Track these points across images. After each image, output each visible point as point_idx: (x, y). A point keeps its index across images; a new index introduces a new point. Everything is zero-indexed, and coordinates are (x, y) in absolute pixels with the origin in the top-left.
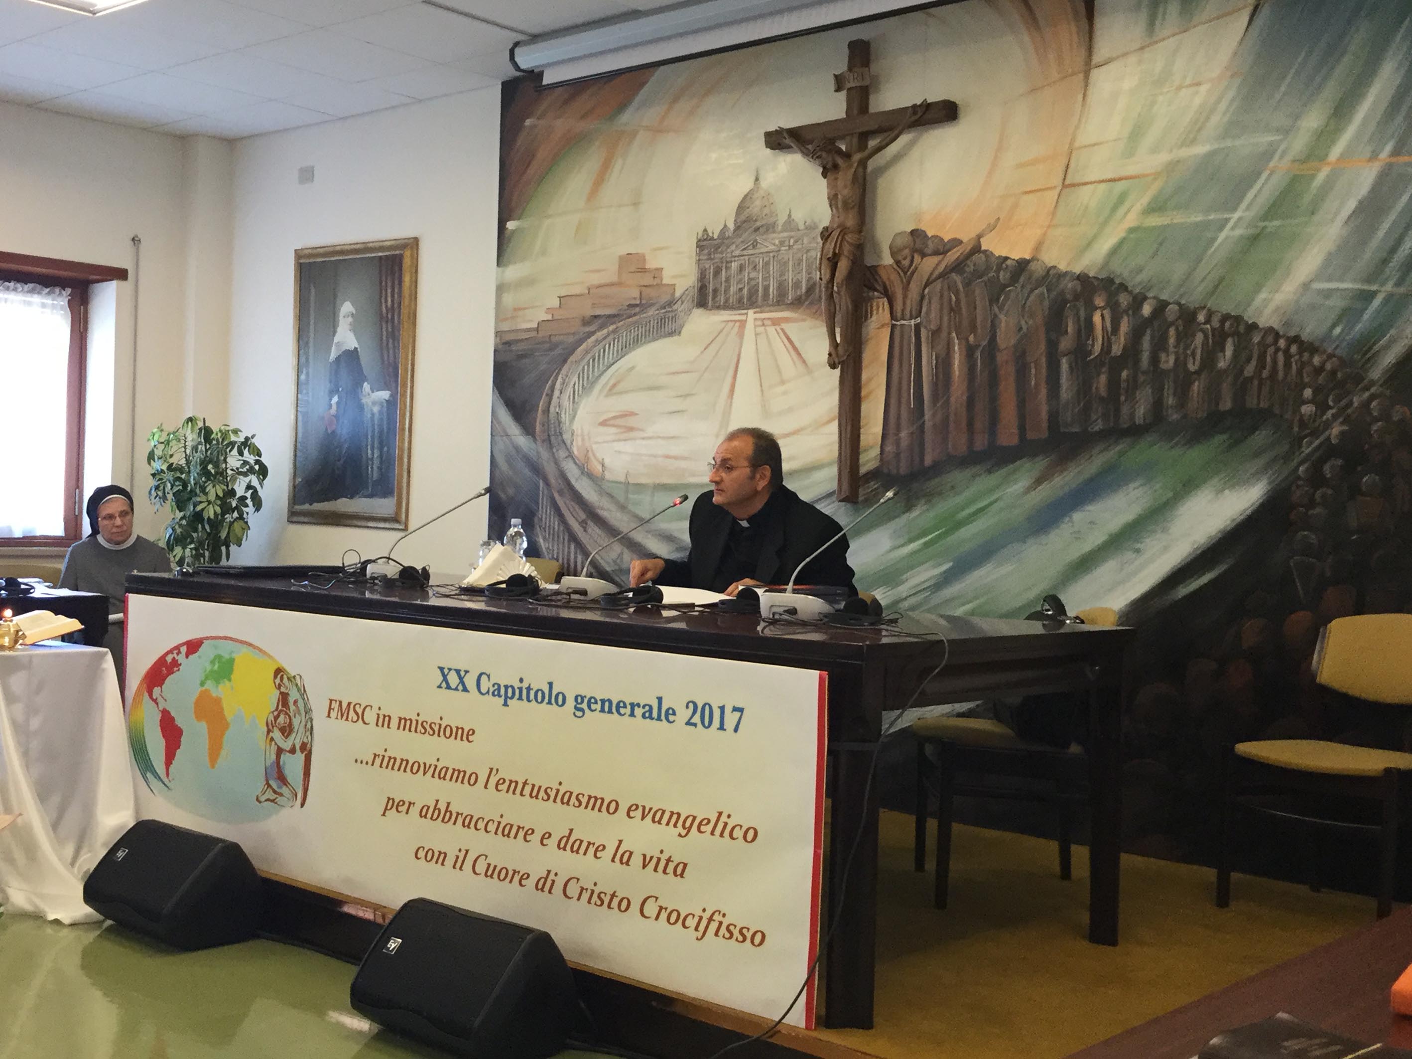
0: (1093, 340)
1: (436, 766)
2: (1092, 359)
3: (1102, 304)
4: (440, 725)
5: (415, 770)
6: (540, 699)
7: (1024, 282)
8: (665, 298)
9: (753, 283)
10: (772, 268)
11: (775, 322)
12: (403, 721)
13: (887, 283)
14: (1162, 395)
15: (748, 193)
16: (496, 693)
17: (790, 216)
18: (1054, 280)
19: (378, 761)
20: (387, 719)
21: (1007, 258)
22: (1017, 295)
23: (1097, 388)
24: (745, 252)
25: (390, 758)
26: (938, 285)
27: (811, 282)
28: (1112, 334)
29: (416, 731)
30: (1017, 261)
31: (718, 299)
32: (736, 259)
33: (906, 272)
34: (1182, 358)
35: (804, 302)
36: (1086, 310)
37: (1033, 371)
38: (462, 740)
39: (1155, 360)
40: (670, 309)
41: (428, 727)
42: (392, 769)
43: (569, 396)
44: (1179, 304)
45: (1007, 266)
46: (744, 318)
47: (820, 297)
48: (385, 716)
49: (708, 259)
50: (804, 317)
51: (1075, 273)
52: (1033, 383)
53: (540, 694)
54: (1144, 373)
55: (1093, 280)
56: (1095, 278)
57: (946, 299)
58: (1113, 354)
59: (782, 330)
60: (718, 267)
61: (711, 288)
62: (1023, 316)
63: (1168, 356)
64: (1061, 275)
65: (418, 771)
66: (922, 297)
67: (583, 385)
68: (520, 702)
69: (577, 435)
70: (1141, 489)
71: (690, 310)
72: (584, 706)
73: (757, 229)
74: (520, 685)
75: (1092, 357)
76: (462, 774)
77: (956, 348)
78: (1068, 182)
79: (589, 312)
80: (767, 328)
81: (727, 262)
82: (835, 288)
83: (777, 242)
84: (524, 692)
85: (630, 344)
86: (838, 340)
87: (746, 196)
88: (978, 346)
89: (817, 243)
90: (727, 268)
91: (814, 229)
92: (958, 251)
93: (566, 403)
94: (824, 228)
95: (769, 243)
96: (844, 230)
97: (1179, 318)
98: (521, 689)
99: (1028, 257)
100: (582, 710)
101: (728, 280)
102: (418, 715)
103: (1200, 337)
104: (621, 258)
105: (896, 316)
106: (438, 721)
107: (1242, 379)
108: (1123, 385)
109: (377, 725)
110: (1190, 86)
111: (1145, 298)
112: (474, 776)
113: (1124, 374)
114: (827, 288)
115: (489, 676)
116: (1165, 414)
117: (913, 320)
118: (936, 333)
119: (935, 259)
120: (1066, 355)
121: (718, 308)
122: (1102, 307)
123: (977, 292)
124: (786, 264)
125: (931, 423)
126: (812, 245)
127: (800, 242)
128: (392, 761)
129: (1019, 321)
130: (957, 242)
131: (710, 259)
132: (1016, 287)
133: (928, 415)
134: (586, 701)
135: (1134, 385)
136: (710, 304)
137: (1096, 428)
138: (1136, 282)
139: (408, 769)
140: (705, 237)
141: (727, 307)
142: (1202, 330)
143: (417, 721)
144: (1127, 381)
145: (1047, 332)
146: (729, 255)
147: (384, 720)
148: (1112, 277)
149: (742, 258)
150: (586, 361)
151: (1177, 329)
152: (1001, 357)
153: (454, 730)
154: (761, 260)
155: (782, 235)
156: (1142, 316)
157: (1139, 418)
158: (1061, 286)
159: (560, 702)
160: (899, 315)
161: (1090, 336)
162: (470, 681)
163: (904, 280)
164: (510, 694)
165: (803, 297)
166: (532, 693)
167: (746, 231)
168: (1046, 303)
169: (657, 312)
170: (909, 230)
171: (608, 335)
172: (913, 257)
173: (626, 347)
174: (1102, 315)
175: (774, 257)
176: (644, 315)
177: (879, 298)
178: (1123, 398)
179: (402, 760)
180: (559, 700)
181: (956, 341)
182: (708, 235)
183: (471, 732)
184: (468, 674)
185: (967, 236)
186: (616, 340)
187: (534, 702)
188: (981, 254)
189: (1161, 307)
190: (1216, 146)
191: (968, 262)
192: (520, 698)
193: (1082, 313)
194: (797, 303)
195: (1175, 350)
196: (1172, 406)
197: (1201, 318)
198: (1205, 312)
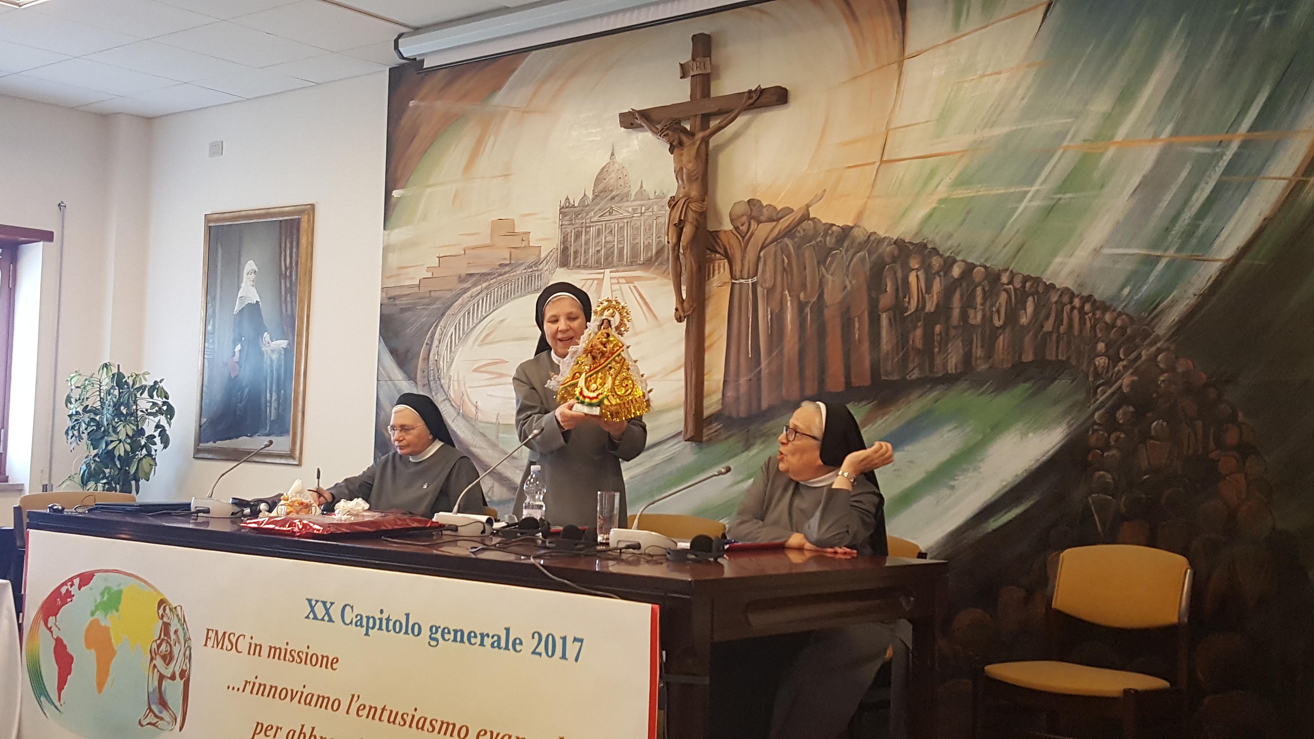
0: (909, 299)
1: (302, 693)
2: (908, 316)
3: (917, 266)
4: (307, 654)
5: (283, 696)
6: (397, 630)
7: (848, 246)
8: (532, 259)
9: (609, 246)
10: (626, 233)
11: (629, 280)
12: (273, 650)
13: (728, 247)
14: (971, 349)
15: (605, 166)
16: (359, 624)
17: (642, 187)
18: (874, 245)
19: (249, 688)
20: (258, 648)
21: (833, 225)
22: (842, 258)
23: (913, 341)
24: (602, 219)
25: (260, 685)
26: (772, 249)
27: (661, 245)
28: (926, 292)
29: (285, 659)
30: (841, 228)
31: (579, 259)
32: (595, 224)
33: (744, 237)
34: (988, 314)
35: (654, 263)
36: (902, 271)
37: (857, 325)
38: (326, 667)
39: (964, 316)
40: (537, 268)
41: (296, 657)
42: (262, 695)
43: (447, 346)
44: (985, 267)
45: (833, 232)
46: (601, 276)
47: (668, 258)
48: (256, 645)
49: (569, 224)
50: (654, 276)
51: (893, 239)
52: (857, 336)
53: (398, 624)
54: (955, 328)
55: (908, 245)
56: (911, 243)
57: (779, 260)
58: (927, 310)
59: (635, 287)
60: (578, 231)
61: (572, 250)
62: (847, 276)
63: (976, 312)
64: (881, 241)
65: (285, 698)
66: (759, 258)
67: (459, 336)
68: (380, 632)
69: (453, 380)
70: (953, 432)
71: (554, 269)
72: (438, 635)
73: (613, 198)
74: (380, 616)
75: (909, 313)
76: (326, 700)
77: (789, 304)
78: (885, 158)
79: (464, 272)
80: (621, 285)
81: (586, 227)
82: (681, 251)
83: (630, 210)
84: (384, 622)
85: (500, 299)
86: (684, 297)
87: (603, 168)
88: (807, 303)
89: (666, 211)
90: (587, 233)
91: (664, 198)
92: (789, 218)
93: (444, 352)
94: (671, 197)
95: (624, 210)
96: (688, 199)
97: (984, 280)
98: (381, 620)
99: (851, 225)
100: (436, 640)
101: (587, 243)
102: (287, 644)
103: (1003, 296)
104: (493, 222)
105: (736, 276)
106: (305, 650)
107: (1041, 333)
108: (937, 338)
109: (249, 653)
110: (991, 75)
111: (955, 261)
112: (337, 702)
113: (938, 328)
114: (674, 250)
115: (352, 608)
116: (973, 363)
117: (750, 280)
118: (770, 291)
119: (770, 225)
120: (885, 311)
121: (579, 267)
122: (917, 269)
123: (807, 254)
124: (639, 228)
125: (767, 371)
126: (661, 212)
127: (651, 210)
128: (262, 687)
129: (844, 281)
130: (789, 211)
131: (572, 224)
132: (841, 251)
133: (763, 365)
134: (440, 630)
135: (945, 340)
136: (571, 265)
137: (913, 377)
138: (945, 248)
139: (277, 695)
140: (567, 204)
141: (585, 267)
142: (1005, 290)
143: (286, 650)
144: (940, 334)
145: (869, 289)
146: (588, 221)
147: (255, 649)
148: (925, 241)
149: (601, 223)
150: (462, 314)
151: (983, 289)
152: (828, 313)
153: (320, 658)
154: (616, 225)
155: (634, 203)
156: (952, 277)
157: (951, 368)
158: (880, 250)
159: (416, 632)
160: (738, 274)
161: (906, 295)
162: (335, 612)
163: (743, 244)
164: (371, 625)
165: (653, 259)
166: (391, 623)
167: (603, 199)
168: (868, 266)
169: (525, 271)
170: (746, 200)
171: (481, 292)
172: (750, 225)
173: (497, 301)
174: (917, 276)
175: (627, 222)
176: (515, 273)
177: (720, 259)
178: (936, 350)
179: (271, 687)
180: (414, 630)
181: (789, 298)
182: (569, 203)
183: (335, 661)
184: (333, 606)
185: (797, 205)
186: (489, 296)
187: (392, 631)
188: (810, 222)
189: (970, 268)
190: (1014, 128)
191: (799, 228)
192: (380, 628)
193: (899, 274)
194: (648, 263)
195: (982, 307)
196: (980, 358)
197: (1005, 279)
198: (1008, 273)
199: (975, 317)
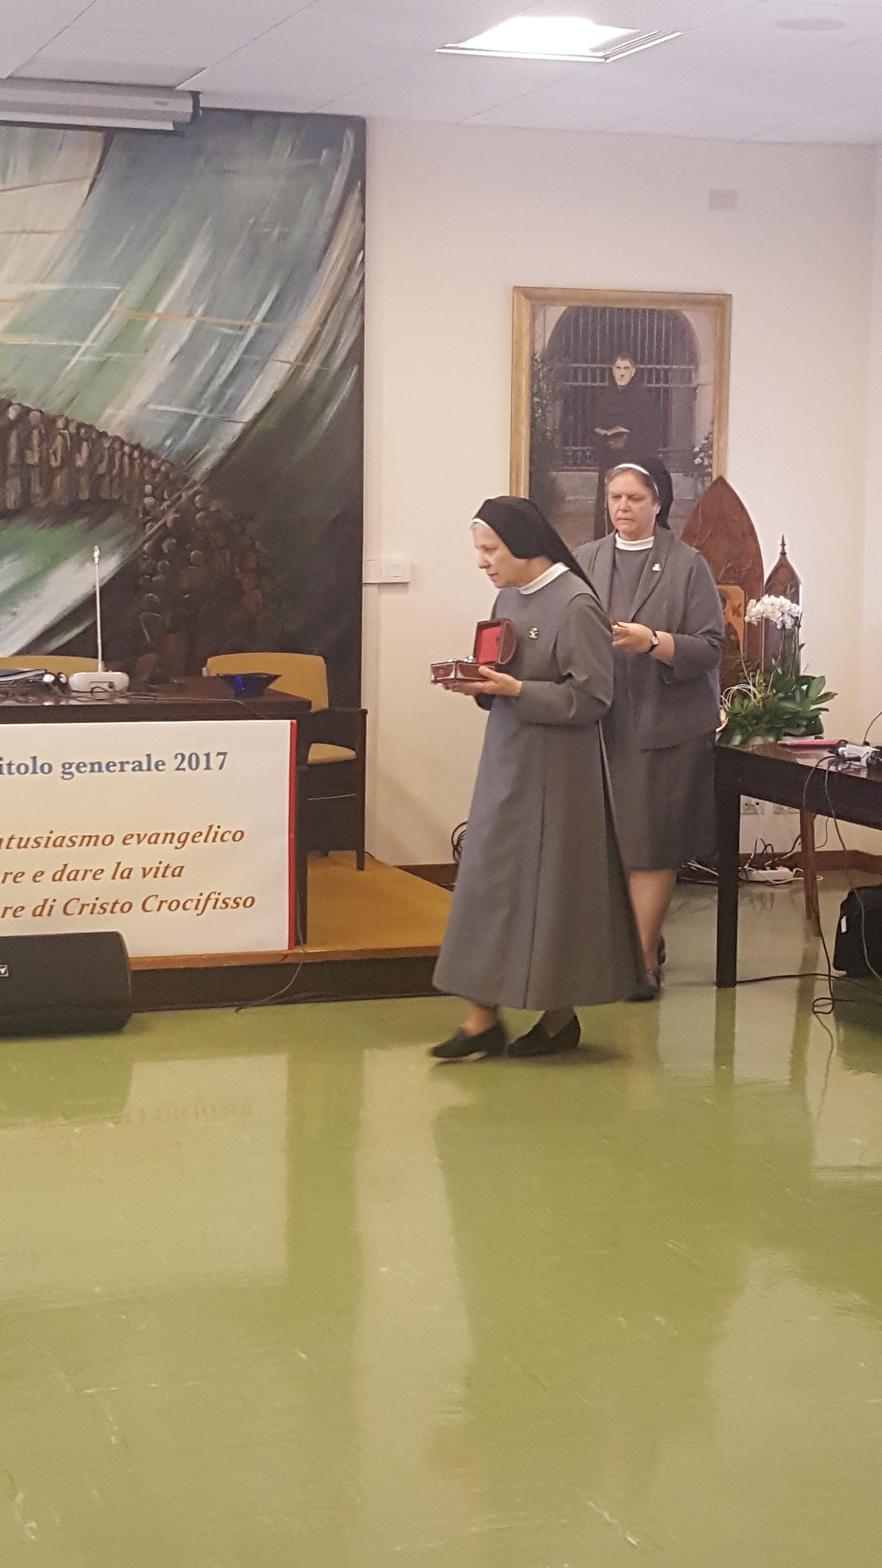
6: (23, 771)
14: (30, 485)
34: (45, 455)
39: (21, 455)
44: (40, 411)
53: (23, 767)
54: (12, 466)
63: (33, 453)
72: (73, 770)
84: (5, 767)
97: (40, 423)
100: (71, 774)
107: (96, 475)
111: (10, 404)
116: (33, 501)
134: (74, 766)
135: (3, 477)
142: (60, 434)
151: (40, 432)
156: (9, 418)
159: (46, 771)
166: (14, 768)
187: (17, 773)
189: (25, 411)
190: (64, 287)
195: (39, 449)
196: (38, 495)
197: (60, 423)
198: (63, 419)
199: (33, 457)
